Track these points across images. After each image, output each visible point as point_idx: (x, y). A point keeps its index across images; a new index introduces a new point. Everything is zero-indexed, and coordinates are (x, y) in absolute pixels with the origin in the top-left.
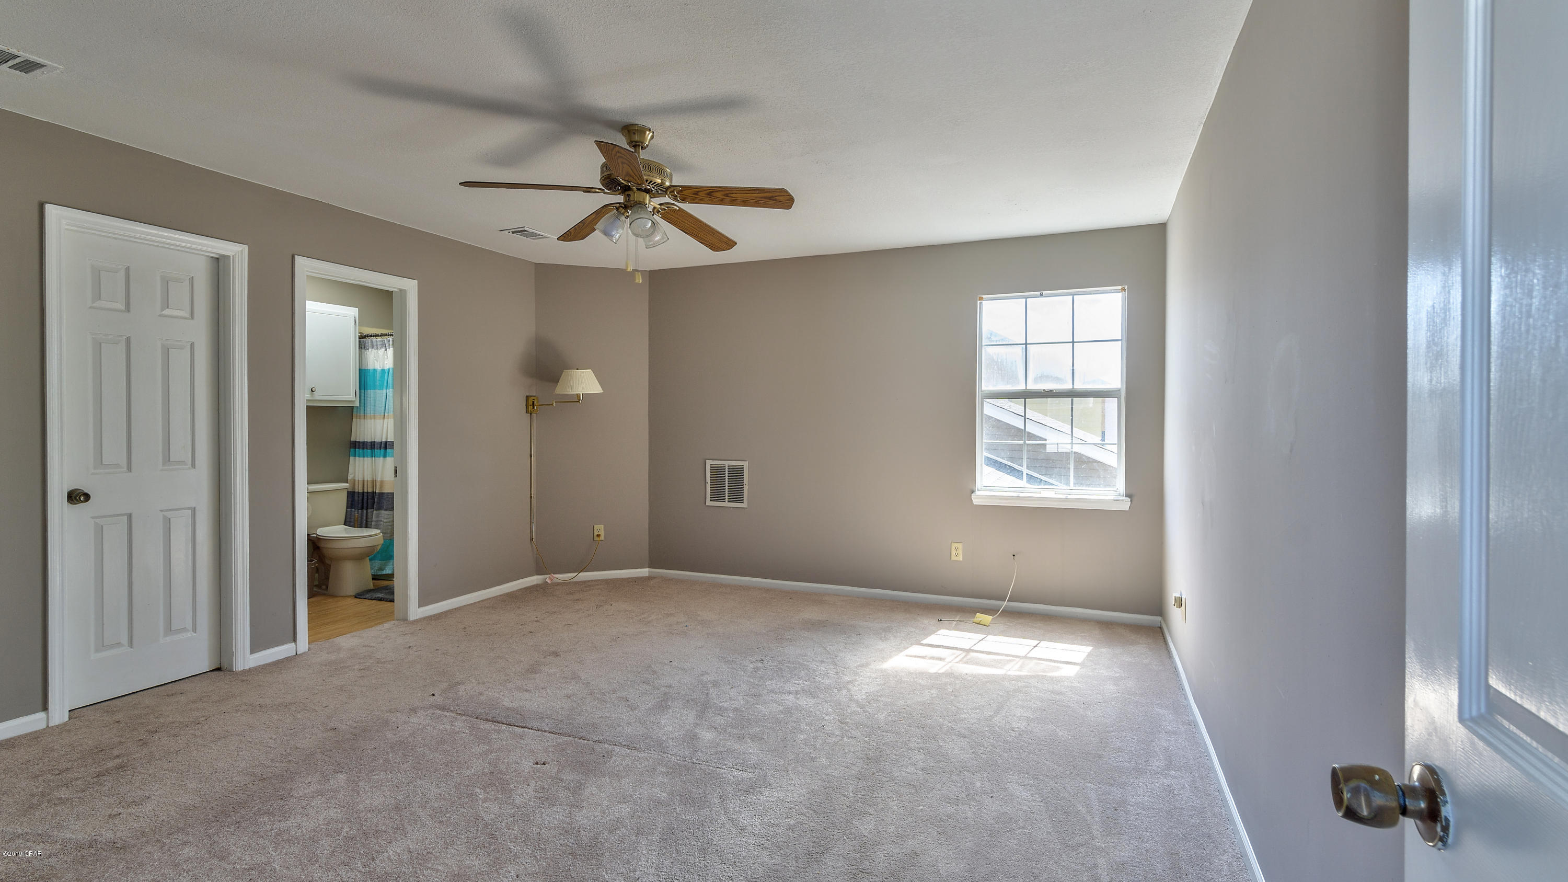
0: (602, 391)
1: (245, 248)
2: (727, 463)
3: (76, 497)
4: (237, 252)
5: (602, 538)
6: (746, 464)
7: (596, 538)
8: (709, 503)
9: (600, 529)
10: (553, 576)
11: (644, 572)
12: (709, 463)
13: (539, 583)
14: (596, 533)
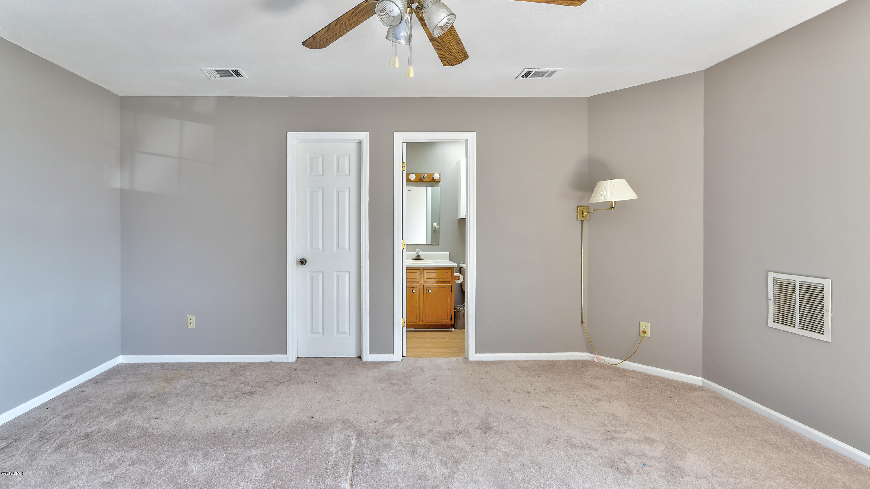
0: (637, 198)
1: (367, 134)
2: (798, 279)
3: (303, 262)
4: (364, 137)
5: (648, 334)
6: (828, 284)
7: (642, 334)
8: (771, 324)
9: (646, 326)
10: (599, 357)
11: (697, 380)
12: (772, 276)
13: (589, 360)
14: (642, 329)
